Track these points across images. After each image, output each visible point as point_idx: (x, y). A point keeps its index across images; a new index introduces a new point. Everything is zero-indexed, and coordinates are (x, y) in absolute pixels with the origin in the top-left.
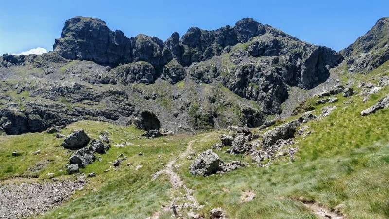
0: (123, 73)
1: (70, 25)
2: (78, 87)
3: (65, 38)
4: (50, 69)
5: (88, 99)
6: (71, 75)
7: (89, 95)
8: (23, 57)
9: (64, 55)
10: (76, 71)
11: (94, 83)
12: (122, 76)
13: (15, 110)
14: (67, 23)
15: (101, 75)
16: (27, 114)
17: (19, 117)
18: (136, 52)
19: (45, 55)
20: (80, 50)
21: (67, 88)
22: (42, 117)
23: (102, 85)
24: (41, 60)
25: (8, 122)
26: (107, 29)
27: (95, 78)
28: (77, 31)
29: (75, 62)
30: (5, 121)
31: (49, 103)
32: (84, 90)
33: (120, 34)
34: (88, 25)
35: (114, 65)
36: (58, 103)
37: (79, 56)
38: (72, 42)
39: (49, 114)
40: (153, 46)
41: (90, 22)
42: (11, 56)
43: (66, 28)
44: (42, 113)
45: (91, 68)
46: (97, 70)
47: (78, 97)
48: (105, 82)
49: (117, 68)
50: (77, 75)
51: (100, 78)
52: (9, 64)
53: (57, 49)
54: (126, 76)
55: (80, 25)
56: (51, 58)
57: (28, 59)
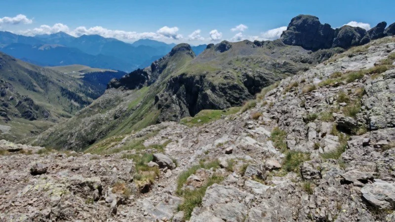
0: (320, 56)
1: (294, 22)
2: (285, 64)
3: (289, 31)
4: (274, 51)
5: (289, 72)
6: (284, 55)
7: (290, 70)
8: (263, 42)
9: (285, 41)
10: (288, 53)
11: (296, 62)
12: (318, 58)
13: (250, 74)
14: (292, 20)
15: (303, 57)
16: (254, 77)
17: (251, 78)
18: (337, 40)
19: (274, 41)
20: (295, 39)
21: (279, 64)
22: (261, 79)
23: (301, 63)
24: (271, 45)
25: (246, 79)
26: (319, 23)
27: (298, 59)
28: (296, 25)
29: (290, 46)
30: (245, 78)
31: (267, 72)
32: (288, 66)
33: (327, 26)
34: (305, 21)
35: (314, 50)
36: (271, 72)
37: (294, 42)
38: (291, 33)
39: (264, 78)
40: (354, 35)
41: (307, 19)
42: (258, 41)
43: (291, 24)
44: (261, 77)
45: (298, 51)
46: (301, 53)
47: (283, 70)
48: (303, 62)
49: (316, 52)
50: (288, 56)
51: (302, 58)
52: (256, 46)
53: (282, 38)
54: (321, 58)
55: (300, 21)
56: (277, 43)
57: (265, 44)
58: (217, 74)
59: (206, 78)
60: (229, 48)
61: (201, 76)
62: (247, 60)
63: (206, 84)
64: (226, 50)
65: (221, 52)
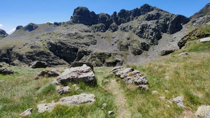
0: (94, 28)
1: (76, 11)
2: (76, 33)
3: (74, 16)
4: (68, 27)
5: (79, 38)
6: (75, 29)
7: (80, 36)
8: (60, 23)
9: (73, 22)
10: (76, 28)
11: (82, 32)
12: (93, 29)
13: (53, 42)
15: (85, 29)
16: (56, 43)
17: (54, 44)
18: (99, 20)
19: (67, 22)
20: (78, 20)
21: (72, 34)
22: (62, 44)
23: (85, 32)
24: (66, 24)
25: (50, 46)
26: (89, 11)
27: (83, 30)
28: (78, 12)
29: (77, 24)
30: (49, 46)
31: (65, 39)
32: (78, 34)
33: (93, 13)
34: (81, 10)
35: (90, 25)
36: (68, 39)
37: (78, 22)
38: (76, 16)
39: (64, 43)
40: (106, 17)
41: (82, 8)
42: (57, 23)
43: (75, 12)
44: (61, 43)
45: (82, 26)
46: (84, 27)
47: (76, 37)
48: (86, 32)
49: (92, 26)
50: (77, 29)
51: (85, 30)
52: (56, 26)
53: (71, 20)
54: (95, 29)
55: (79, 10)
56: (69, 23)
57: (62, 24)
58: (24, 45)
59: (14, 50)
60: (36, 28)
61: (8, 50)
62: (50, 34)
63: (13, 55)
64: (34, 30)
65: (30, 31)
